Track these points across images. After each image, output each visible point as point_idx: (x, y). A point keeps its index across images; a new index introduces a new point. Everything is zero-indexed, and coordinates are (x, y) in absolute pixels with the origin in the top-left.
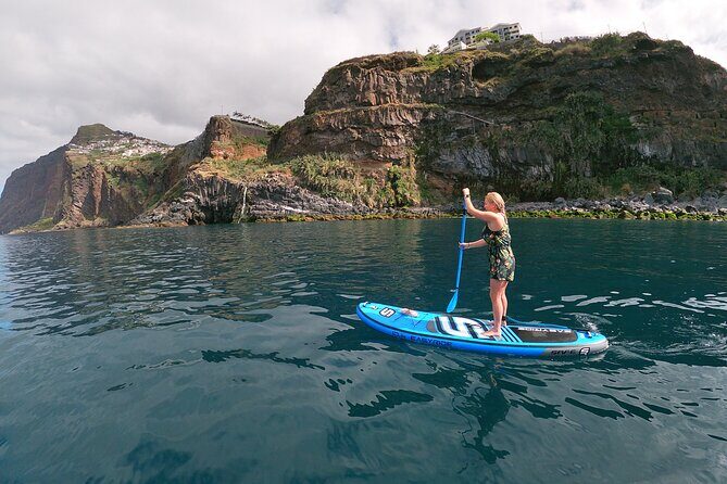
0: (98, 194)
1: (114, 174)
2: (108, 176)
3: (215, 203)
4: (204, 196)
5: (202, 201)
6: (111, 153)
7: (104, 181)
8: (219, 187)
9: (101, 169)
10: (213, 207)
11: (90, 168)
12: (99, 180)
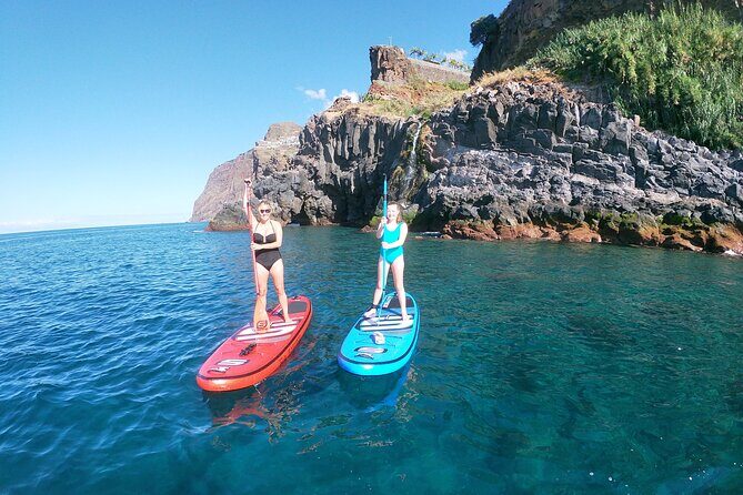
3: (350, 175)
5: (323, 172)
8: (357, 138)
10: (345, 183)
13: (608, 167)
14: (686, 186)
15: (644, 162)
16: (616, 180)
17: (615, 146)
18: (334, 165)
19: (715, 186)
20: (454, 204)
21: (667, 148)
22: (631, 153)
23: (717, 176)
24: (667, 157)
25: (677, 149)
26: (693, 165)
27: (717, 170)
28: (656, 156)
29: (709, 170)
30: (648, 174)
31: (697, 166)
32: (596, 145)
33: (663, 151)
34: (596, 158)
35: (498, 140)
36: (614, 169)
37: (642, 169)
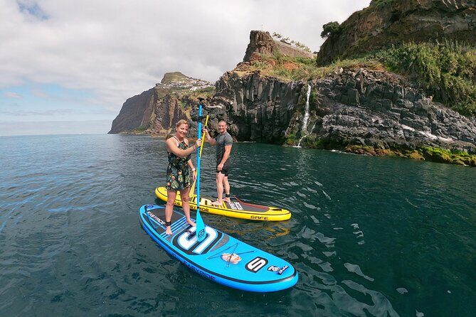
0: (172, 113)
1: (183, 101)
2: (179, 102)
3: (254, 112)
4: (239, 101)
5: (236, 108)
6: (184, 88)
7: (176, 106)
8: (261, 89)
9: (174, 98)
10: (250, 117)
11: (168, 97)
12: (173, 104)
13: (418, 122)
14: (456, 136)
15: (435, 122)
16: (423, 130)
17: (421, 111)
18: (243, 106)
19: (470, 136)
20: (345, 136)
21: (446, 115)
22: (429, 116)
23: (470, 131)
24: (446, 120)
25: (451, 116)
26: (459, 125)
27: (469, 128)
28: (441, 118)
29: (466, 128)
30: (438, 128)
31: (461, 126)
32: (411, 109)
33: (444, 116)
34: (412, 117)
35: (360, 101)
36: (422, 124)
37: (435, 125)
